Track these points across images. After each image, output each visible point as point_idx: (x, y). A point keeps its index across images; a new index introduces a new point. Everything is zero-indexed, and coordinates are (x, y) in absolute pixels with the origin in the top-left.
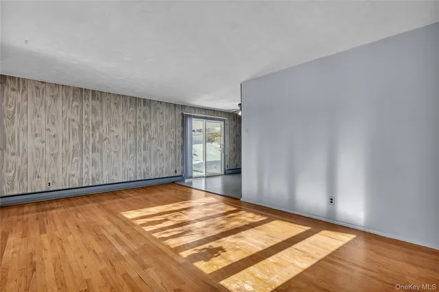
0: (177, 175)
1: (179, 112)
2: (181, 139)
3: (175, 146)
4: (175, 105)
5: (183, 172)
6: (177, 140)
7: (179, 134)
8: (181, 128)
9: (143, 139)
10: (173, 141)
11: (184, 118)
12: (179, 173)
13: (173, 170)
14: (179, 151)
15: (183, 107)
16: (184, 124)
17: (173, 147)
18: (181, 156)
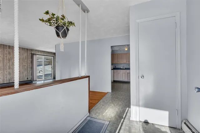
0: (28, 80)
1: (29, 52)
2: (30, 64)
3: (27, 67)
4: (27, 49)
5: (32, 78)
6: (29, 64)
7: (29, 62)
8: (30, 59)
9: (8, 64)
10: (26, 65)
11: (32, 55)
12: (29, 79)
13: (26, 78)
14: (29, 69)
15: (32, 50)
16: (32, 58)
17: (26, 68)
18: (31, 72)
